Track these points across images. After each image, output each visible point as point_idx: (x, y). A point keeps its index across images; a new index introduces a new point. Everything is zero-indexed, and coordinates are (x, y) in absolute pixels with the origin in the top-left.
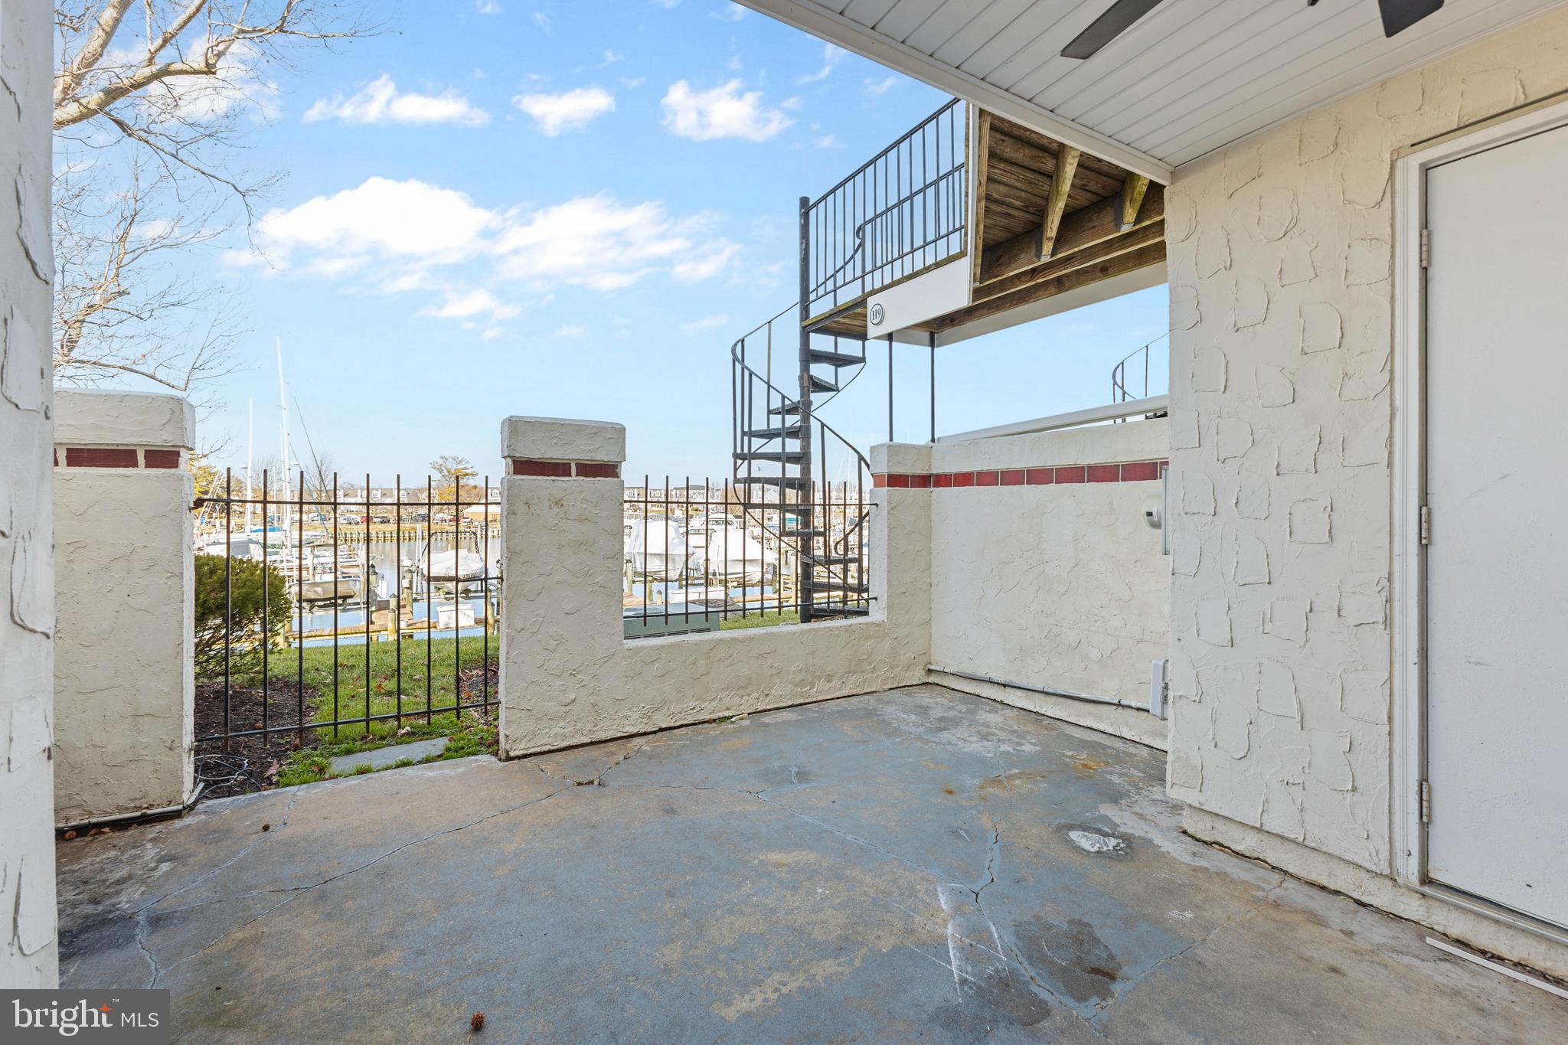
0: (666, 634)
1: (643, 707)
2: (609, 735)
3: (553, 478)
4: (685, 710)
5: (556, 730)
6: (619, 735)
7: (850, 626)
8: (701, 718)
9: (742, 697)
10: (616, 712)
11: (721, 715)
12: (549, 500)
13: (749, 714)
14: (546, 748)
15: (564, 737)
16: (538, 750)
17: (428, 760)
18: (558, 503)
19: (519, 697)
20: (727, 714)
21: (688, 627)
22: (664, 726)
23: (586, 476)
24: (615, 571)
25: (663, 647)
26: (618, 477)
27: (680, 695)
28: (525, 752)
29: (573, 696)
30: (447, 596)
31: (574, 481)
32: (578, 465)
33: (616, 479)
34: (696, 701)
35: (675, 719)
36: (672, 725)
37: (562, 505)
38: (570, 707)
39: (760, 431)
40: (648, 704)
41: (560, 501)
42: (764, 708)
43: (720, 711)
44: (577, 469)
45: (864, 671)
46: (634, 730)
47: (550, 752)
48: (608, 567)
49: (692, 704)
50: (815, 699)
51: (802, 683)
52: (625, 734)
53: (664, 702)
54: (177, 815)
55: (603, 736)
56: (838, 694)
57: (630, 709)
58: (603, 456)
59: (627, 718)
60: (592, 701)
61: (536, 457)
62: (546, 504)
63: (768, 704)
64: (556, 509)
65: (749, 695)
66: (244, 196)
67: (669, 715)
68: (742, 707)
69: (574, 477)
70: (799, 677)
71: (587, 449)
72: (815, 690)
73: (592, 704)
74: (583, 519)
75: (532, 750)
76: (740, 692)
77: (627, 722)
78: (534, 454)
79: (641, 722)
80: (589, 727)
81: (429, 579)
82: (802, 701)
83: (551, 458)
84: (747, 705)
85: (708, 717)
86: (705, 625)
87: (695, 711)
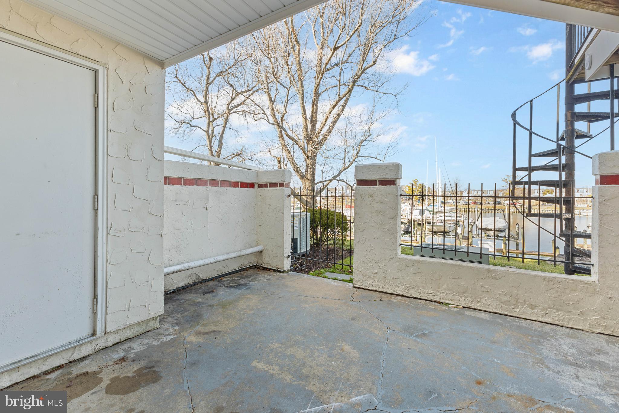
0: (454, 259)
1: (406, 285)
2: (390, 291)
3: (370, 186)
4: (427, 293)
5: (370, 282)
6: (394, 293)
7: (554, 278)
8: (435, 299)
9: (461, 297)
10: (393, 283)
11: (447, 302)
12: (368, 195)
13: (463, 307)
14: (366, 288)
15: (373, 286)
16: (363, 287)
17: (343, 280)
18: (371, 196)
19: (358, 266)
20: (450, 302)
21: (468, 259)
22: (415, 296)
23: (382, 185)
24: (394, 224)
25: (415, 260)
26: (395, 185)
27: (424, 285)
28: (359, 286)
29: (376, 271)
30: (488, 237)
31: (378, 188)
32: (379, 181)
33: (394, 186)
34: (433, 290)
35: (421, 295)
36: (419, 297)
37: (373, 197)
38: (375, 275)
39: (540, 153)
40: (408, 284)
41: (372, 195)
42: (475, 307)
43: (446, 300)
44: (379, 183)
45: (570, 312)
46: (401, 293)
47: (367, 289)
48: (391, 222)
49: (431, 291)
50: (516, 316)
51: (506, 302)
52: (396, 294)
53: (416, 286)
54: (283, 272)
55: (387, 291)
56: (540, 319)
57: (400, 283)
58: (388, 177)
59: (398, 287)
60: (384, 275)
61: (364, 179)
62: (367, 196)
63: (479, 306)
64: (371, 198)
65: (466, 298)
66: (396, 96)
67: (418, 293)
68: (460, 302)
69: (378, 186)
70: (504, 299)
71: (382, 174)
72: (518, 310)
73: (384, 277)
74: (381, 202)
75: (361, 287)
76: (460, 294)
77: (398, 289)
78: (363, 178)
79: (404, 291)
80: (382, 285)
81: (481, 229)
82: (506, 313)
83: (369, 179)
84: (463, 303)
85: (438, 300)
86: (480, 260)
87: (432, 295)
